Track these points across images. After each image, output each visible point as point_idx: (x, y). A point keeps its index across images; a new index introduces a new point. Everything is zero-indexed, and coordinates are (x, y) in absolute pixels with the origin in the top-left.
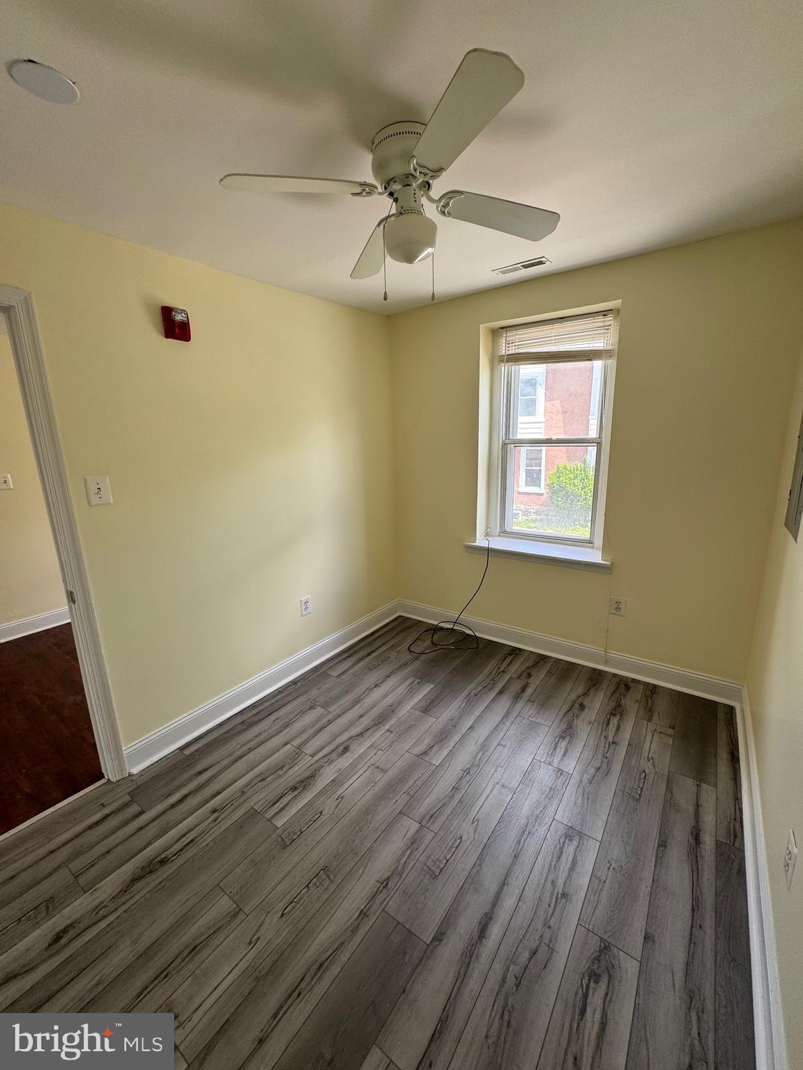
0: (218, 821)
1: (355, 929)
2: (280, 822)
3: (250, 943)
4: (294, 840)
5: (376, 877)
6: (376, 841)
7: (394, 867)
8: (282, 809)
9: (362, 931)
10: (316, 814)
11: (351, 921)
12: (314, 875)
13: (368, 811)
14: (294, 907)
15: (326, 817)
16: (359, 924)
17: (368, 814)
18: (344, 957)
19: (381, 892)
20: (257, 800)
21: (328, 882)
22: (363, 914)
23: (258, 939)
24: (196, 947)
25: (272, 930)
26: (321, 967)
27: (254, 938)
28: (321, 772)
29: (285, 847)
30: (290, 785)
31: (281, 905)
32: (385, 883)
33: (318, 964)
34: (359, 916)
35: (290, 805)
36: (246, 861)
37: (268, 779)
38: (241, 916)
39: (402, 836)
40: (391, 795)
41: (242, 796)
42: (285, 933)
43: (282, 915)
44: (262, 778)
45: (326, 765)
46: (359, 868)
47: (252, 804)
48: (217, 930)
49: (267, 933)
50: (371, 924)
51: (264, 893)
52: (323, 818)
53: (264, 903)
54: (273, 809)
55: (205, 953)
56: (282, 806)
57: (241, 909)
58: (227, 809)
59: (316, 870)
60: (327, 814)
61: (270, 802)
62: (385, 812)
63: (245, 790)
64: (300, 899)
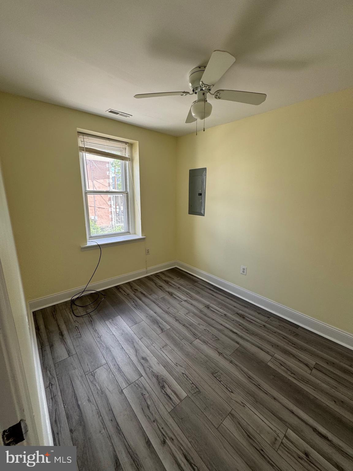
0: (173, 437)
1: (236, 365)
2: (184, 394)
3: (244, 406)
4: (196, 387)
5: (218, 356)
6: (203, 354)
7: (214, 350)
8: (175, 394)
9: (238, 364)
10: (184, 376)
11: (233, 366)
12: (216, 379)
13: (187, 355)
14: (228, 387)
15: (186, 371)
16: (235, 364)
17: (189, 354)
18: (246, 370)
19: (223, 355)
20: (164, 409)
21: (219, 373)
22: (231, 362)
23: (242, 403)
24: (248, 435)
25: (238, 397)
26: (249, 377)
27: (242, 405)
28: (155, 372)
29: (199, 392)
30: (159, 390)
31: (228, 392)
32: (220, 354)
33: (249, 378)
34: (231, 363)
35: (174, 389)
36: (205, 413)
37: (149, 403)
38: (233, 412)
39: (202, 345)
40: (181, 345)
41: (157, 422)
42: (239, 391)
43: (232, 392)
44: (146, 408)
45: (151, 369)
46: (214, 362)
47: (166, 413)
48: (239, 425)
49: (240, 399)
50: (234, 360)
51: (222, 401)
52: (187, 373)
53: (227, 401)
54: (174, 399)
55: (250, 430)
56: (173, 394)
57: (230, 413)
58: (165, 432)
59: (213, 378)
60: (184, 371)
61: (168, 401)
62: (189, 349)
63: (152, 420)
64: (225, 384)
